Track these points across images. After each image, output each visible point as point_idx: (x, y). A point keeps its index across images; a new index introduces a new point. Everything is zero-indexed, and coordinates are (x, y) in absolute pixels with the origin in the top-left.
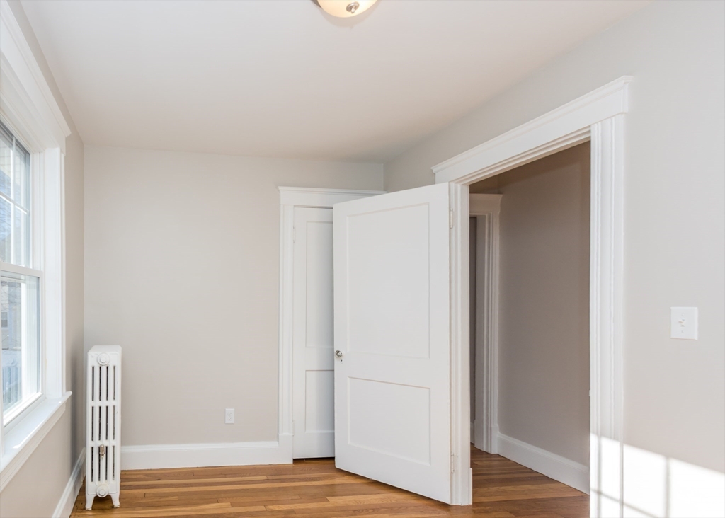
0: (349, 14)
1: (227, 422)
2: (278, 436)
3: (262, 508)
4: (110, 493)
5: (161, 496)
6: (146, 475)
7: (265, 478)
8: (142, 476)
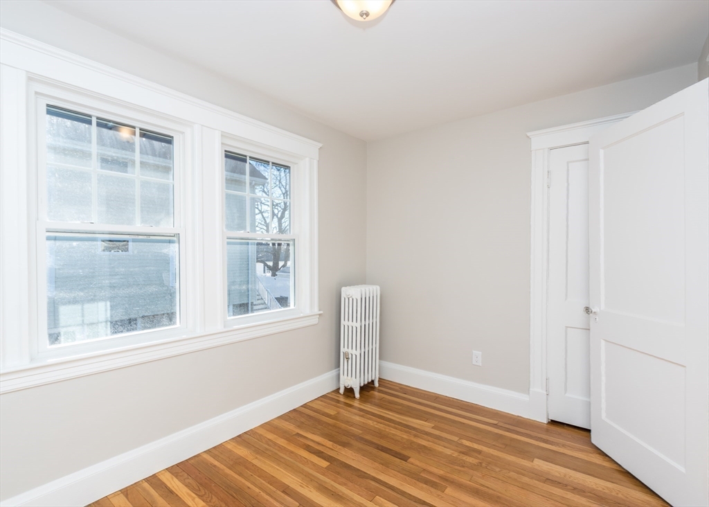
0: (361, 19)
1: (474, 363)
2: (529, 390)
3: (456, 439)
4: (353, 387)
5: (391, 402)
6: (401, 388)
7: (495, 422)
8: (397, 388)
